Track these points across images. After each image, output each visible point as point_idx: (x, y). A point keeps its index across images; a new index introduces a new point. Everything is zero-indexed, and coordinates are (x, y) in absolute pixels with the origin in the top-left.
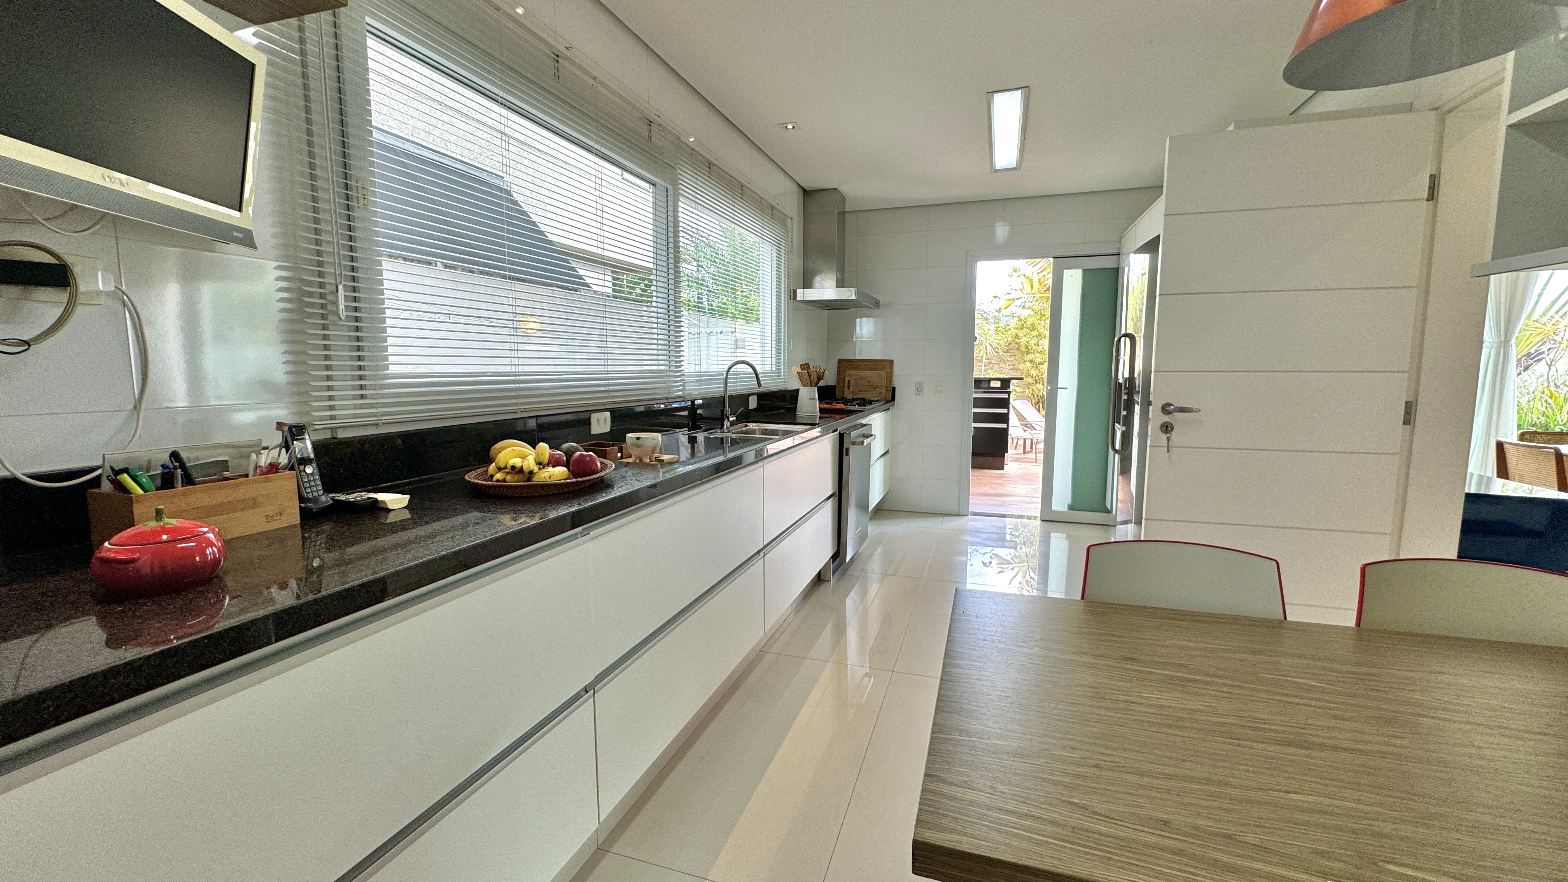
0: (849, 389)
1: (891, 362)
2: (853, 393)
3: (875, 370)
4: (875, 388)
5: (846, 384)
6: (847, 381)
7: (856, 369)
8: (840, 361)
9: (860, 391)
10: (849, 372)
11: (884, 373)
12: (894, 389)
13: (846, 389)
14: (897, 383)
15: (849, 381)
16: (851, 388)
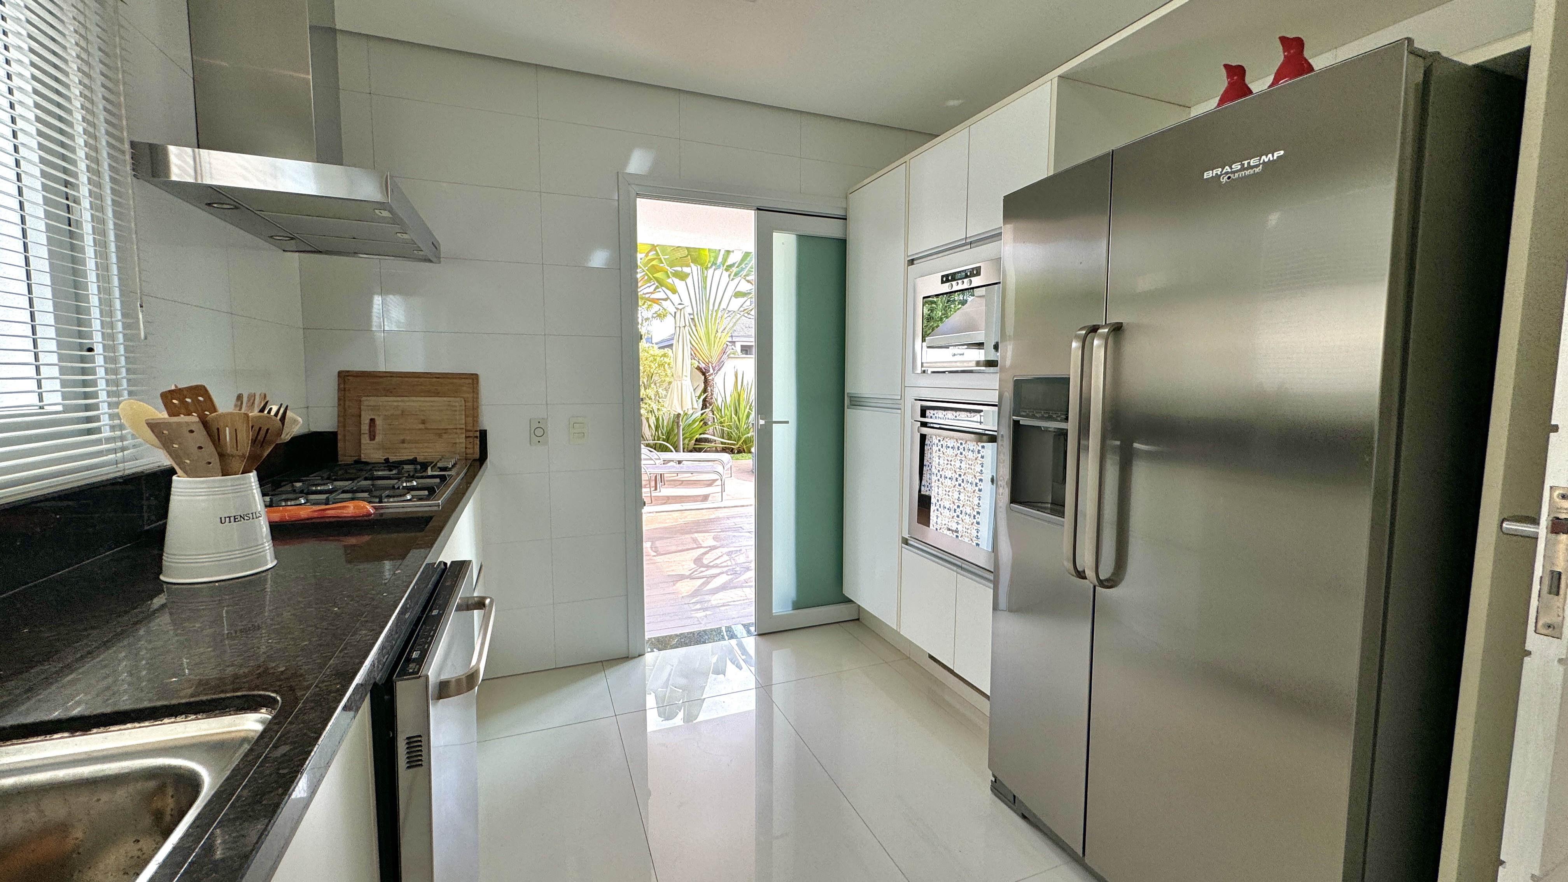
0: (372, 437)
1: (474, 378)
2: (383, 447)
3: (437, 394)
4: (440, 435)
5: (365, 428)
6: (365, 422)
7: (388, 392)
8: (344, 377)
9: (403, 442)
10: (369, 401)
11: (458, 403)
12: (483, 435)
13: (365, 439)
14: (488, 421)
15: (372, 421)
16: (379, 438)
